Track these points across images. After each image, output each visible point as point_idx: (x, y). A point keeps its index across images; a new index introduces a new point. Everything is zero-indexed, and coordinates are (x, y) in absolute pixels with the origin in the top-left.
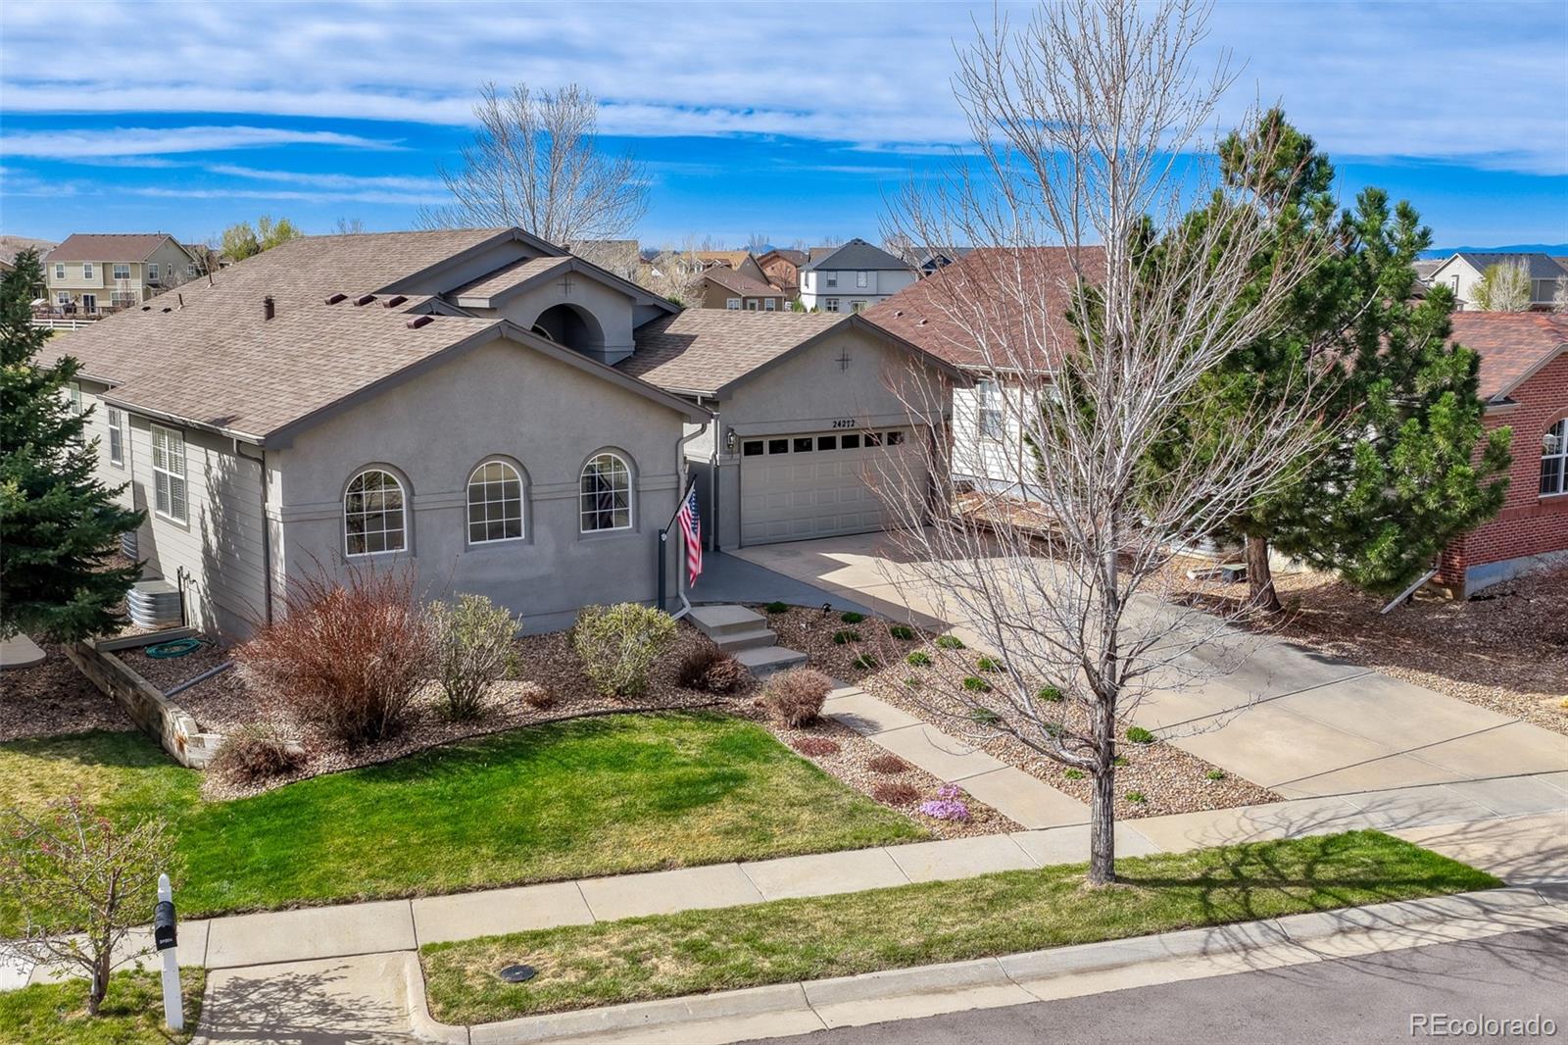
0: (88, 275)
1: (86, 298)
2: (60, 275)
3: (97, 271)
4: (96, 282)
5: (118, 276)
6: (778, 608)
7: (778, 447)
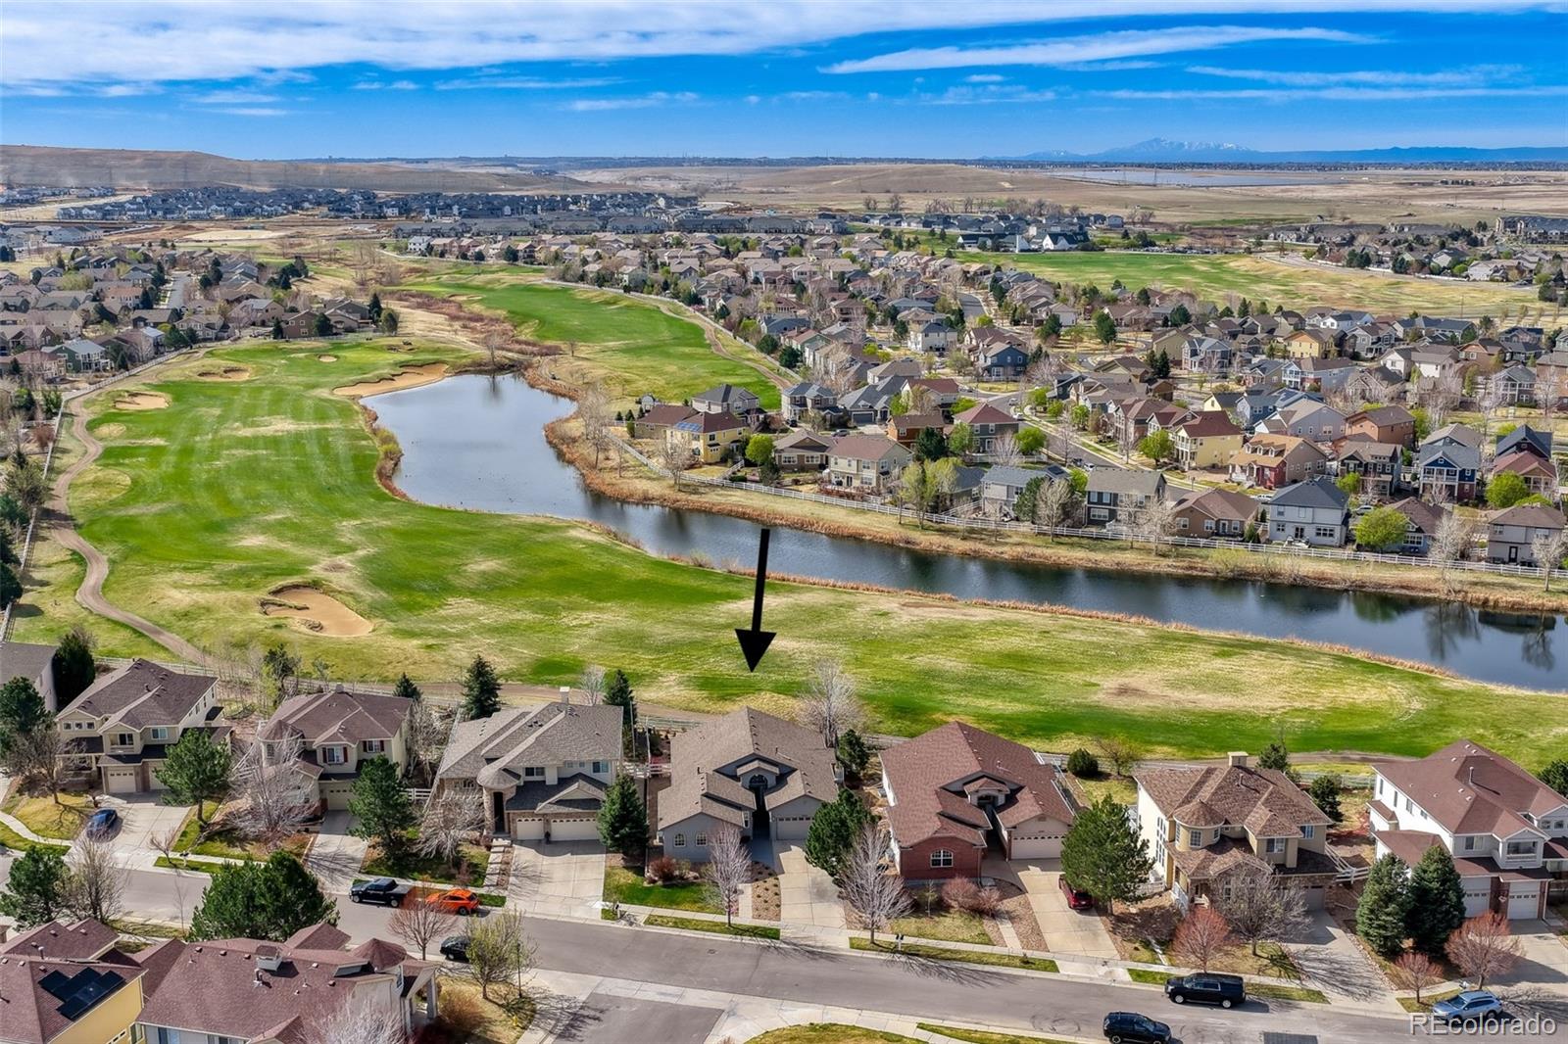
0: (849, 465)
1: (848, 477)
2: (836, 463)
4: (853, 470)
5: (863, 467)
6: (757, 863)
7: (788, 819)
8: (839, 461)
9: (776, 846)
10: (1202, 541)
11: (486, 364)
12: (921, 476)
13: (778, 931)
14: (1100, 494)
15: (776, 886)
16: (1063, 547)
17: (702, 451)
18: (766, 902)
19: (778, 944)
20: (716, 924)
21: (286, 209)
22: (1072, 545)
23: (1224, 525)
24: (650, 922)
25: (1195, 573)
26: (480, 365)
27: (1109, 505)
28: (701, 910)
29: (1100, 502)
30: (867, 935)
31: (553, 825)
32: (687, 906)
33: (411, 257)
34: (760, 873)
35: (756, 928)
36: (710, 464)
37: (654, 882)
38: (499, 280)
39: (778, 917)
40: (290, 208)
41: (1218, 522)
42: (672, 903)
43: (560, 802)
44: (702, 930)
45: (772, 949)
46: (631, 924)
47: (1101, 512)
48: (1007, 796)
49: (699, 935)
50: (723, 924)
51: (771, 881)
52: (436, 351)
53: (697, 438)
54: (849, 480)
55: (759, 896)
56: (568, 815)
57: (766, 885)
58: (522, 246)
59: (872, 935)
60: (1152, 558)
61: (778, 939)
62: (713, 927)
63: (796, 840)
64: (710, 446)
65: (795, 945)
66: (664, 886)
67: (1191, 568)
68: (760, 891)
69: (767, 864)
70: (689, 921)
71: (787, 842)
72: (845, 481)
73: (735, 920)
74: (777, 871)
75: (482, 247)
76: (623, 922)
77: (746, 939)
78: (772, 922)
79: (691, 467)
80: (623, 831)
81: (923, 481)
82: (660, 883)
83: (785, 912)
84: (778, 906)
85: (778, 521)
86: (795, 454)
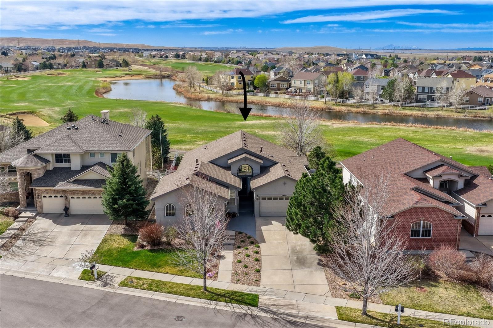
0: (301, 83)
1: (300, 89)
2: (294, 83)
3: (303, 82)
4: (302, 85)
5: (308, 84)
6: (240, 233)
7: (270, 199)
8: (296, 82)
9: (258, 221)
10: (478, 107)
11: (158, 76)
12: (336, 79)
13: (256, 297)
14: (423, 88)
15: (257, 253)
16: (407, 110)
17: (235, 84)
18: (246, 267)
19: (255, 311)
20: (192, 288)
21: (108, 51)
22: (411, 109)
23: (488, 100)
24: (124, 284)
25: (479, 118)
26: (156, 76)
27: (428, 93)
28: (181, 273)
29: (423, 91)
30: (358, 305)
31: (72, 201)
32: (168, 269)
33: (144, 58)
34: (243, 241)
35: (233, 293)
36: (239, 89)
37: (143, 246)
38: (171, 62)
39: (257, 282)
40: (109, 50)
41: (485, 98)
42: (154, 266)
43: (76, 182)
44: (176, 293)
45: (248, 318)
46: (105, 285)
47: (424, 97)
48: (466, 180)
49: (172, 298)
50: (199, 287)
51: (252, 248)
52: (140, 71)
53: (233, 78)
54: (301, 90)
55: (240, 262)
56: (84, 193)
57: (247, 252)
58: (181, 53)
59: (365, 306)
60: (454, 113)
61: (256, 305)
62: (188, 291)
63: (276, 217)
64: (239, 81)
65: (275, 313)
66: (151, 251)
67: (476, 117)
68: (242, 257)
69: (249, 234)
70: (165, 284)
71: (268, 218)
72: (298, 91)
73: (211, 284)
74: (258, 240)
75: (168, 54)
76: (98, 282)
77: (221, 306)
78: (251, 288)
79: (230, 90)
80: (120, 202)
81: (337, 81)
82: (148, 248)
83: (264, 279)
84: (259, 271)
85: (267, 104)
86: (276, 83)
